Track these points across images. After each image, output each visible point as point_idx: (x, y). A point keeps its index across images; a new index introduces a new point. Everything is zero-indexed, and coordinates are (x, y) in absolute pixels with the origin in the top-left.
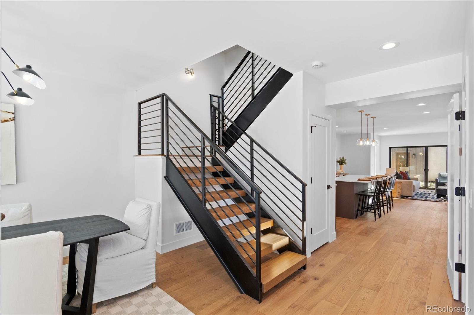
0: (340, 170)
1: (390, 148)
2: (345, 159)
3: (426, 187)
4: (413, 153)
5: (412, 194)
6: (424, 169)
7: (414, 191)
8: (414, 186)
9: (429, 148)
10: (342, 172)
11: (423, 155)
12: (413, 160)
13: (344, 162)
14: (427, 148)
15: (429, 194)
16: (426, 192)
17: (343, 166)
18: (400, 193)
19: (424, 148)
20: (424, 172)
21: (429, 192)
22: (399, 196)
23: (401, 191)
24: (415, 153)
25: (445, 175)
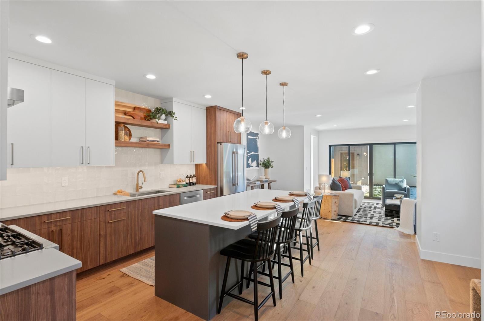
0: (264, 176)
1: (330, 146)
2: (271, 160)
3: (371, 196)
4: (357, 153)
5: (353, 213)
6: (368, 173)
7: (355, 208)
8: (355, 200)
9: (374, 146)
10: (266, 178)
11: (368, 155)
12: (357, 161)
13: (270, 165)
14: (371, 145)
15: (375, 208)
16: (370, 205)
17: (270, 169)
18: (337, 212)
19: (368, 146)
20: (368, 177)
21: (375, 205)
22: (336, 217)
23: (337, 209)
24: (359, 153)
25: (393, 181)
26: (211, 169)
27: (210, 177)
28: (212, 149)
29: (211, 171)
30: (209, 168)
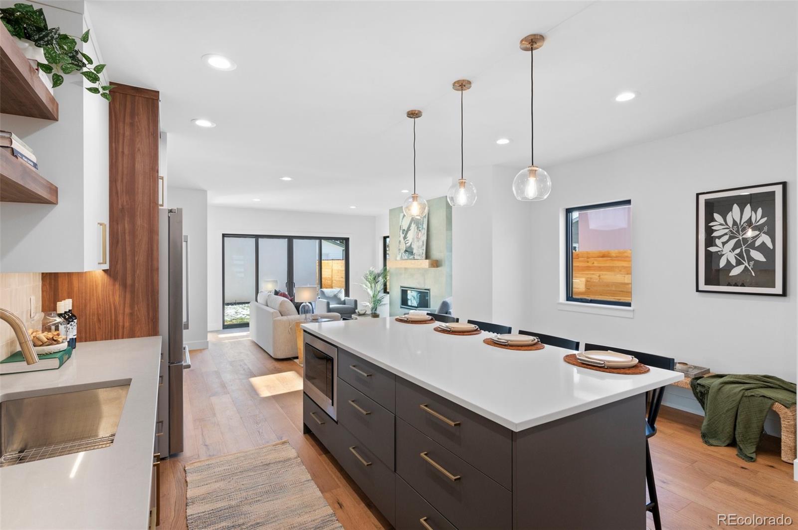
25: (331, 292)
26: (133, 285)
27: (128, 311)
28: (139, 222)
29: (133, 292)
30: (124, 285)
